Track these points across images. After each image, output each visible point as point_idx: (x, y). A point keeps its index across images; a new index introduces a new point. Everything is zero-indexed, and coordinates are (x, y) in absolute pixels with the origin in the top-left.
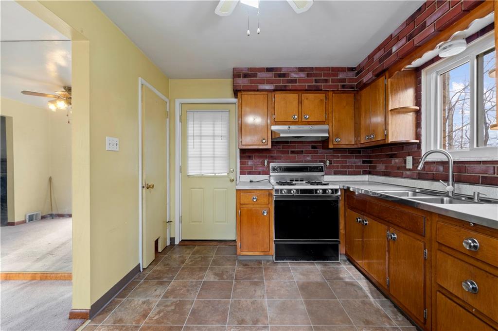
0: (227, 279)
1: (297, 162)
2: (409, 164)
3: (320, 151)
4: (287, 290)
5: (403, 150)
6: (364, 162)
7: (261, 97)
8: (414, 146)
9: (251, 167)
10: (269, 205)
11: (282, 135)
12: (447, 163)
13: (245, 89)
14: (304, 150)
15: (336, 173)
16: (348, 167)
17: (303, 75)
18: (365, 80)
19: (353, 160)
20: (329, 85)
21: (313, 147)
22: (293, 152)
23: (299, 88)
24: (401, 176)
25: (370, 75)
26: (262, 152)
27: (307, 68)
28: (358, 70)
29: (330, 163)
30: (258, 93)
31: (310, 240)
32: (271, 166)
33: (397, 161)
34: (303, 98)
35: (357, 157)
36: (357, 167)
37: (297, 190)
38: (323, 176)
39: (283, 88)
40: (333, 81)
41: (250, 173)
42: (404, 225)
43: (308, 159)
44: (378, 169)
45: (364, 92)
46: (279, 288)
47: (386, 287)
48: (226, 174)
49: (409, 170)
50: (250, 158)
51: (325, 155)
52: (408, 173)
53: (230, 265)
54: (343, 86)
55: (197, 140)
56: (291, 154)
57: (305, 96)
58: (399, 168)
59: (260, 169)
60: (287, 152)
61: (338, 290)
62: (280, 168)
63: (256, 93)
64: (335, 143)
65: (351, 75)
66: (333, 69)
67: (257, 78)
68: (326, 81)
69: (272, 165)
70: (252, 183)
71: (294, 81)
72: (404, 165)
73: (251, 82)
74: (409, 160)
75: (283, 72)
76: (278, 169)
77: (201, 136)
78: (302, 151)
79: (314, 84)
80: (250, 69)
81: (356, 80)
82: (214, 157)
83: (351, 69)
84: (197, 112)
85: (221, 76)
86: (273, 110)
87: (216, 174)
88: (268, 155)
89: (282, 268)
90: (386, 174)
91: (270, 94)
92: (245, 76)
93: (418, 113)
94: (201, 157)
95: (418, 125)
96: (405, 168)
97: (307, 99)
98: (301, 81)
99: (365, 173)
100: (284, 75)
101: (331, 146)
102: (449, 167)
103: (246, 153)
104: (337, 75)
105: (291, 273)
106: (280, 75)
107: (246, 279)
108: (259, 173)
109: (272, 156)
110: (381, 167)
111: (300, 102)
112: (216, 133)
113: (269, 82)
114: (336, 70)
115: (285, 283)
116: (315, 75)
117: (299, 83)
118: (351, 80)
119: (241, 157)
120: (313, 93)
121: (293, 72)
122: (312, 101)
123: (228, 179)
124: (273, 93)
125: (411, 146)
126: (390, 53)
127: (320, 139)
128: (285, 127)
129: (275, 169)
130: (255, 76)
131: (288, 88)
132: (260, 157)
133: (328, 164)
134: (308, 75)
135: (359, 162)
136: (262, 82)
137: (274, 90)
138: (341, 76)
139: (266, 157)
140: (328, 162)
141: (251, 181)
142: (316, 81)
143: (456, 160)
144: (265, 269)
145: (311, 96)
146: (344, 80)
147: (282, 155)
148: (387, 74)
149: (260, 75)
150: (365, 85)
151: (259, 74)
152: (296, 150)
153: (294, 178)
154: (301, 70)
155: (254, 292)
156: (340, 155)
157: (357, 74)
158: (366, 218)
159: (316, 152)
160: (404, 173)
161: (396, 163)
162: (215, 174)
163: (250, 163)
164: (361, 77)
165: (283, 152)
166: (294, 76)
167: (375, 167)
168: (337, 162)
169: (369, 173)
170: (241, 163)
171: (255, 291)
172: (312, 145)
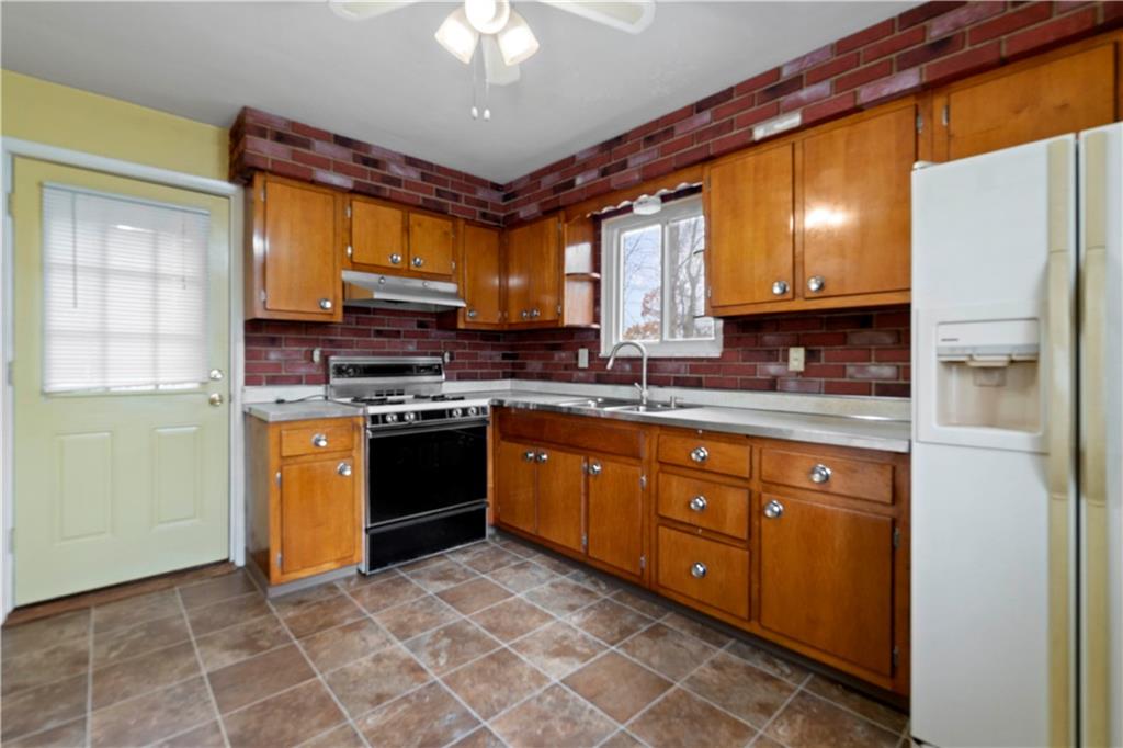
0: (273, 645)
1: (389, 354)
2: (583, 362)
3: (433, 332)
4: (427, 614)
5: (572, 338)
6: (505, 356)
7: (319, 199)
8: (590, 333)
9: (277, 366)
10: (354, 451)
11: (377, 296)
12: (640, 359)
13: (277, 169)
14: (401, 329)
15: (461, 378)
16: (481, 365)
17: (413, 174)
18: (523, 214)
19: (488, 353)
20: (460, 207)
21: (421, 325)
22: (379, 333)
23: (406, 199)
24: (569, 380)
25: (532, 209)
26: (306, 329)
27: (421, 161)
28: (509, 192)
29: (451, 358)
30: (312, 187)
31: (439, 510)
32: (332, 364)
33: (563, 355)
34: (411, 222)
35: (494, 348)
36: (495, 365)
37: (416, 413)
38: (441, 382)
39: (373, 191)
40: (468, 201)
41: (274, 381)
42: (611, 449)
43: (411, 348)
44: (529, 370)
45: (518, 233)
46: (409, 616)
47: (582, 550)
48: (195, 386)
49: (583, 370)
50: (273, 342)
51: (442, 341)
52: (581, 374)
53: (255, 616)
54: (484, 215)
55: (88, 284)
56: (376, 336)
57: (415, 217)
58: (566, 367)
59: (303, 371)
60: (366, 333)
61: (510, 583)
62: (355, 367)
63: (306, 186)
64: (468, 319)
65: (496, 197)
66: (468, 178)
67: (311, 152)
68: (456, 197)
69: (334, 360)
70: (281, 406)
71: (396, 181)
72: (574, 362)
73: (295, 156)
74: (583, 354)
75: (373, 155)
76: (350, 370)
77: (104, 272)
78: (399, 332)
79: (434, 197)
80: (294, 125)
81: (505, 209)
82: (155, 337)
83: (496, 187)
84: (89, 194)
85: (193, 111)
86: (346, 235)
87: (162, 387)
88: (321, 337)
89: (389, 582)
90: (543, 377)
91: (339, 197)
92: (280, 138)
93: (596, 284)
94: (104, 336)
95: (596, 302)
96: (575, 367)
97: (419, 225)
98: (410, 184)
99: (506, 376)
100: (375, 163)
101: (461, 326)
102: (641, 365)
103: (260, 331)
104: (473, 191)
105: (411, 584)
106: (367, 161)
107: (321, 628)
108: (298, 381)
109: (331, 341)
110: (535, 365)
111: (407, 230)
112: (164, 269)
113: (340, 168)
114: (472, 182)
115: (414, 604)
116: (437, 181)
117: (406, 187)
118: (495, 207)
119: (248, 341)
120: (431, 216)
121: (395, 162)
122: (428, 230)
123: (202, 399)
124: (348, 197)
125: (586, 334)
126: (571, 184)
127: (433, 310)
128: (372, 278)
129: (343, 371)
130: (307, 145)
131: (382, 194)
132: (301, 342)
133: (447, 360)
134: (424, 177)
135: (496, 355)
136: (325, 164)
137: (352, 192)
138: (481, 194)
139: (316, 343)
140: (447, 355)
141: (280, 402)
142: (439, 193)
143: (654, 355)
144: (353, 594)
145: (427, 220)
146: (483, 204)
147: (356, 339)
148: (562, 214)
149: (322, 148)
150: (522, 223)
151: (318, 144)
152: (386, 328)
153: (385, 389)
154: (411, 162)
155: (363, 643)
156: (466, 342)
157: (506, 198)
158: (541, 450)
159: (425, 335)
160: (575, 376)
161: (561, 359)
162: (157, 386)
163: (274, 355)
164: (516, 205)
165: (357, 332)
166: (396, 170)
167: (523, 366)
168: (463, 356)
169: (513, 376)
170: (249, 355)
171: (364, 639)
172: (418, 321)
